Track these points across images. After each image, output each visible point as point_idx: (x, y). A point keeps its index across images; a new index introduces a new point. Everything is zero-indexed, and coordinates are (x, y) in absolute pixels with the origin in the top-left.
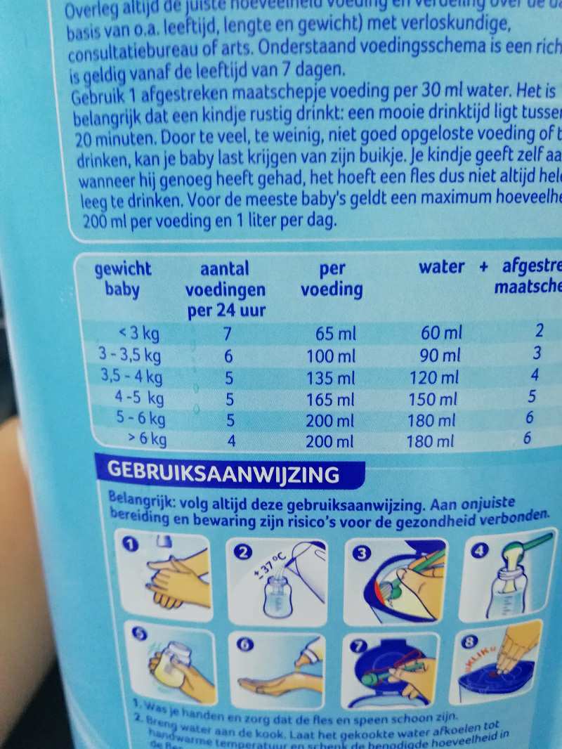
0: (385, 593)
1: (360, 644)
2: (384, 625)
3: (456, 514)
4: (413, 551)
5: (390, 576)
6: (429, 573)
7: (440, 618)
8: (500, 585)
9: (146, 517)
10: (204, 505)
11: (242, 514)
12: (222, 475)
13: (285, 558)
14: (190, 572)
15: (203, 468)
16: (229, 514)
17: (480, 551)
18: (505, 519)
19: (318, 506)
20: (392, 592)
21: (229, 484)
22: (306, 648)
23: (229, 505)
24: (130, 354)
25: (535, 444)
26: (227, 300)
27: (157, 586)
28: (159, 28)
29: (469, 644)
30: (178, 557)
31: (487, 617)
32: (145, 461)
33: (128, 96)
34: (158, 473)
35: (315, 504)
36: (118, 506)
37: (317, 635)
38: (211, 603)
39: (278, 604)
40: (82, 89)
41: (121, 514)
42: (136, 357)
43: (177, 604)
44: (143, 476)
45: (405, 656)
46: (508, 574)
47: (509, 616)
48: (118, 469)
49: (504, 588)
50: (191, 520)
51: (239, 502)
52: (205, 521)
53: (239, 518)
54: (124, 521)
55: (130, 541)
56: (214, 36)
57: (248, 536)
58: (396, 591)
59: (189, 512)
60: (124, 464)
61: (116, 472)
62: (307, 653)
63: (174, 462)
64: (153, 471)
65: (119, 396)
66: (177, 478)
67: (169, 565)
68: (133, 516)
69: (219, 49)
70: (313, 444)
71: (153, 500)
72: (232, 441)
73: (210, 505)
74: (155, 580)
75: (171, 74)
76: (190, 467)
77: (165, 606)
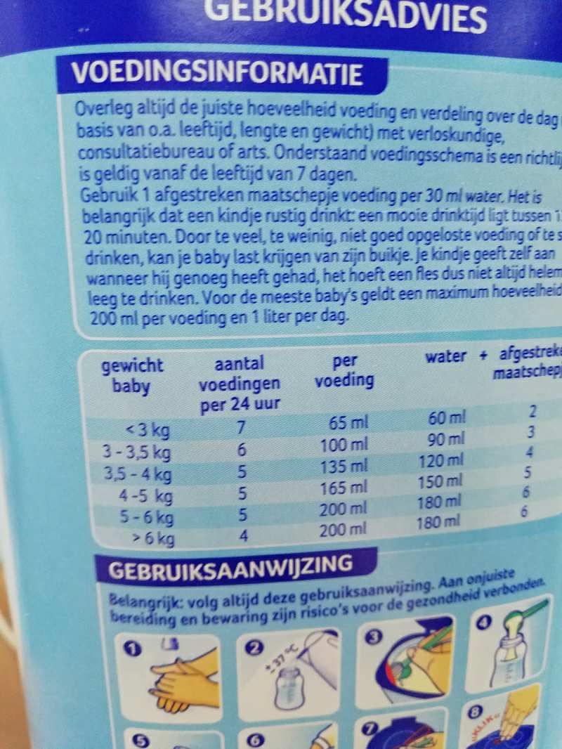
0: (396, 673)
1: (372, 726)
2: (396, 705)
3: (462, 590)
4: (422, 630)
5: (400, 656)
6: (438, 649)
7: (448, 693)
8: (502, 654)
9: (151, 620)
10: (214, 604)
11: (253, 609)
12: (233, 571)
13: (297, 649)
14: (197, 673)
15: (213, 565)
16: (239, 610)
17: (484, 623)
18: (506, 590)
19: (331, 595)
20: (402, 672)
21: (241, 580)
22: (318, 737)
23: (240, 602)
24: (138, 453)
25: (531, 517)
26: (241, 394)
27: (160, 691)
28: (175, 129)
29: (475, 714)
30: (184, 658)
31: (491, 685)
32: (151, 562)
33: (141, 195)
34: (165, 574)
35: (328, 593)
36: (119, 610)
37: (328, 722)
38: (221, 704)
39: (290, 697)
40: (93, 187)
41: (122, 618)
42: (143, 454)
43: (182, 707)
44: (148, 577)
45: (415, 734)
46: (510, 642)
47: (512, 682)
48: (121, 572)
49: (506, 657)
50: (200, 619)
51: (251, 597)
52: (215, 619)
53: (250, 614)
54: (126, 625)
55: (132, 646)
56: (230, 139)
57: (260, 631)
58: (406, 670)
59: (197, 612)
60: (128, 566)
61: (118, 574)
62: (319, 741)
63: (182, 562)
64: (158, 572)
65: (123, 495)
66: (185, 578)
67: (174, 668)
68: (136, 619)
69: (235, 152)
70: (327, 533)
71: (159, 602)
72: (244, 536)
73: (220, 603)
74: (159, 685)
75: (187, 174)
76: (199, 566)
77: (170, 711)
